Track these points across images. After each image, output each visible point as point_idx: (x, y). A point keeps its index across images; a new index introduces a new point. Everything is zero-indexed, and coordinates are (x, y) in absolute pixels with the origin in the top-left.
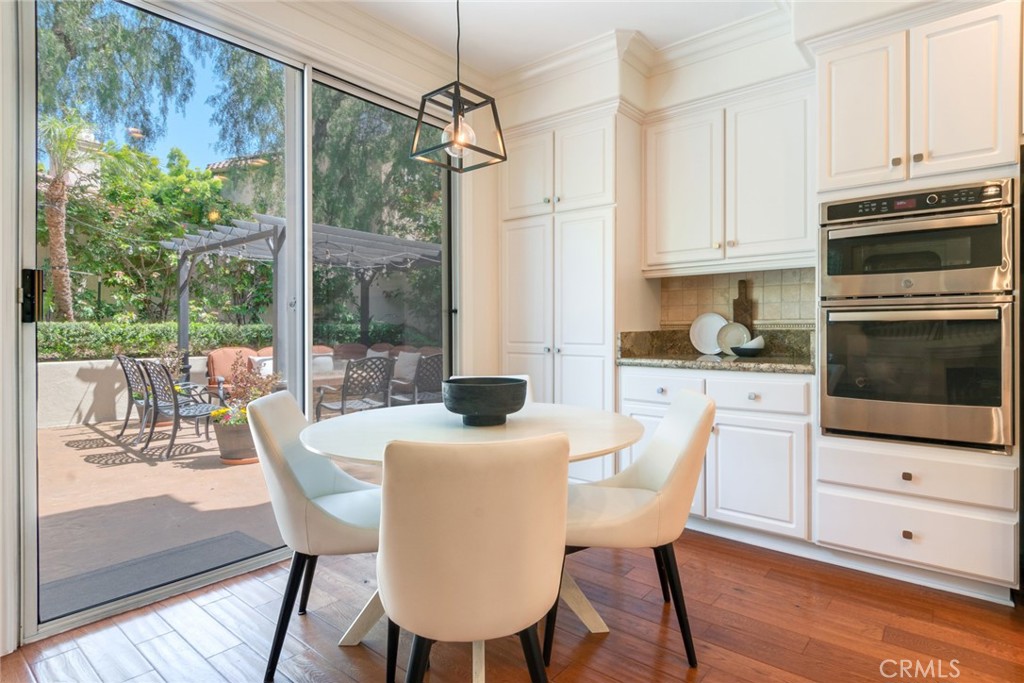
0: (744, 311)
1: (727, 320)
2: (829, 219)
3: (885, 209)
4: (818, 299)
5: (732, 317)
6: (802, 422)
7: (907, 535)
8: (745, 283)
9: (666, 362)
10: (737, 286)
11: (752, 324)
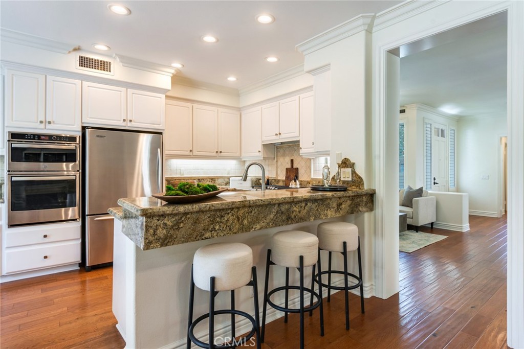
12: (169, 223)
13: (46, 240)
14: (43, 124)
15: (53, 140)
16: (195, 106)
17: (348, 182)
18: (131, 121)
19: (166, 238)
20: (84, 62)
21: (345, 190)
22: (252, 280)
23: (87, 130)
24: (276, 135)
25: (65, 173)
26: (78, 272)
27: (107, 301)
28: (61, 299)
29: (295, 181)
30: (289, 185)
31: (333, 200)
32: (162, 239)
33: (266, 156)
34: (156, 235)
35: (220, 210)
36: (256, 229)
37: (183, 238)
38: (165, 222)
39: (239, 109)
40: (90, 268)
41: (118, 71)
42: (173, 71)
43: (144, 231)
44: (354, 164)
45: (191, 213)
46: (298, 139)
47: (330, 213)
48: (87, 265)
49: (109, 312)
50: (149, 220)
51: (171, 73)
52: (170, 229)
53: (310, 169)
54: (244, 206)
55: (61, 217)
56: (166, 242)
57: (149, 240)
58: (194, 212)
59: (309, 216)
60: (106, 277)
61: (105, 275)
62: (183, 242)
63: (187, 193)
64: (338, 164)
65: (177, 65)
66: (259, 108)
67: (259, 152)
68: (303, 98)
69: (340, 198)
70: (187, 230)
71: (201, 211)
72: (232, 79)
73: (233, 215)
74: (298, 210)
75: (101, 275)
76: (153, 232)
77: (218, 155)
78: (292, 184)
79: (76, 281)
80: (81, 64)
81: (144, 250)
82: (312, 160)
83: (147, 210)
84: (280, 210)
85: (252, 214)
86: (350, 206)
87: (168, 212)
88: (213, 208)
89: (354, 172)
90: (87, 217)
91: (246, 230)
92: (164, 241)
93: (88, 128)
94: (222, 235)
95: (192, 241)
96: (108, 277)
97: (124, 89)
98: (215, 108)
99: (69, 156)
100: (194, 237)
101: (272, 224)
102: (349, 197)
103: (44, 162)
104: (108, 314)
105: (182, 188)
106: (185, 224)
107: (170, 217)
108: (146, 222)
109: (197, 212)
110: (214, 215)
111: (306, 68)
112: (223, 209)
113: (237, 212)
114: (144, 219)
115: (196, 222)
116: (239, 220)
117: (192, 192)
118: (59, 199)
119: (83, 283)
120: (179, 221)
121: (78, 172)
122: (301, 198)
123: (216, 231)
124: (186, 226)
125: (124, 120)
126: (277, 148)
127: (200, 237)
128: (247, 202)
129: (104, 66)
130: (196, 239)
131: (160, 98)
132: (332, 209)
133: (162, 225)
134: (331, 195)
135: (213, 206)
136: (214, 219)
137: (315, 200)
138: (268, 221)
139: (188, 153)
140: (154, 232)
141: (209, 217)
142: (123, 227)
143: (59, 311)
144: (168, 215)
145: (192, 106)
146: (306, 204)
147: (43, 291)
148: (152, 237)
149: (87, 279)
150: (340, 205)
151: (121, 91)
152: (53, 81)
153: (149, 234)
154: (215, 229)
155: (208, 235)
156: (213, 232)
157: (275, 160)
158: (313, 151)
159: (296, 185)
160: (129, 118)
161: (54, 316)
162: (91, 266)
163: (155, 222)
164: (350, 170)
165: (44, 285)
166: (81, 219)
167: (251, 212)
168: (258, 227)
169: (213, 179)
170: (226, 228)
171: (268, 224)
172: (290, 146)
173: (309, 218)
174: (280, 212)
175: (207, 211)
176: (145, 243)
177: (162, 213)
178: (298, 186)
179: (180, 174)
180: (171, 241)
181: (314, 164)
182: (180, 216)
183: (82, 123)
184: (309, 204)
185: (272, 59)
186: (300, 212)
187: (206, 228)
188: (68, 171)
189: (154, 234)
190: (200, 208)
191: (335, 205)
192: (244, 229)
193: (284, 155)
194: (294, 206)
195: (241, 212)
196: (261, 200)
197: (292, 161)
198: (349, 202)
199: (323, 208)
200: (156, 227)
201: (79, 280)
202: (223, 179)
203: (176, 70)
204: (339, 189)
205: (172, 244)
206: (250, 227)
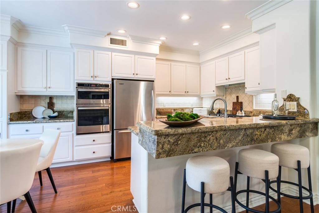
0: (51, 105)
1: (45, 108)
2: (78, 86)
3: (89, 86)
4: (75, 104)
5: (47, 107)
6: (71, 133)
7: (94, 152)
8: (51, 98)
9: (29, 122)
10: (49, 98)
11: (53, 109)
12: (172, 141)
13: (94, 143)
14: (93, 78)
15: (97, 87)
16: (173, 63)
17: (294, 113)
18: (137, 74)
19: (170, 151)
20: (113, 41)
21: (294, 119)
22: (230, 186)
23: (114, 80)
24: (227, 79)
25: (102, 105)
26: (109, 162)
27: (126, 183)
28: (102, 178)
29: (241, 111)
30: (237, 113)
31: (286, 127)
32: (167, 151)
33: (218, 94)
34: (164, 148)
35: (204, 132)
36: (229, 147)
37: (180, 151)
38: (169, 140)
39: (199, 64)
40: (116, 160)
41: (130, 45)
42: (160, 43)
43: (156, 146)
44: (299, 98)
45: (186, 134)
46: (244, 82)
47: (284, 137)
48: (115, 159)
49: (128, 190)
50: (159, 138)
51: (159, 44)
52: (172, 144)
53: (253, 103)
54: (222, 130)
55: (101, 130)
56: (170, 154)
57: (159, 152)
58: (187, 133)
59: (268, 139)
60: (125, 166)
61: (124, 165)
62: (180, 155)
63: (182, 119)
64: (283, 98)
65: (163, 38)
66: (213, 62)
67: (214, 91)
68: (248, 53)
69: (291, 125)
70: (183, 146)
71: (192, 133)
72: (196, 44)
73: (213, 136)
74: (259, 134)
75: (122, 165)
76: (161, 146)
77: (186, 94)
78: (239, 113)
79: (109, 167)
80: (111, 43)
81: (156, 158)
82: (254, 96)
83: (158, 131)
84: (246, 133)
85: (226, 136)
86: (299, 132)
87: (171, 133)
88: (200, 131)
89: (299, 105)
90: (114, 131)
91: (222, 148)
92: (168, 153)
93: (115, 79)
94: (206, 150)
95: (187, 154)
96: (126, 167)
97: (133, 56)
98: (184, 64)
99: (105, 96)
100: (187, 151)
101: (240, 144)
102: (298, 124)
103: (92, 99)
104: (127, 192)
105: (178, 116)
106: (181, 142)
107: (172, 137)
108: (157, 139)
109: (190, 134)
110: (201, 136)
111: (254, 29)
112: (206, 132)
113: (216, 134)
114: (156, 137)
115: (189, 140)
116: (217, 140)
117: (185, 119)
118: (99, 119)
119: (112, 169)
120: (178, 140)
121: (110, 105)
122: (262, 125)
123: (202, 147)
124: (182, 143)
125: (134, 74)
126: (226, 88)
127: (191, 151)
128: (223, 127)
129: (122, 43)
130: (189, 153)
131: (153, 59)
132: (285, 134)
133: (167, 142)
134: (285, 123)
135: (200, 129)
136: (201, 139)
137: (272, 126)
138: (237, 142)
139: (168, 93)
140: (163, 146)
141: (197, 137)
142: (140, 140)
143: (101, 186)
144: (172, 135)
145: (171, 64)
146: (265, 130)
147: (93, 172)
148: (161, 150)
149: (115, 166)
150: (291, 130)
151: (132, 57)
152: (97, 53)
153: (159, 148)
154: (201, 146)
155: (196, 150)
156: (200, 148)
157: (225, 97)
158: (260, 90)
159: (242, 113)
160: (136, 73)
161: (99, 189)
162: (117, 159)
163: (163, 139)
164: (295, 103)
165: (93, 168)
166: (111, 131)
167: (226, 134)
168: (230, 145)
169: (182, 109)
170: (208, 145)
171: (237, 143)
172: (236, 87)
173: (267, 140)
174: (246, 135)
175: (195, 133)
176: (157, 154)
177: (167, 133)
178: (243, 115)
179: (163, 106)
180: (173, 153)
181: (255, 99)
182: (178, 136)
183: (112, 77)
184: (267, 129)
185: (226, 27)
186: (260, 135)
187: (195, 145)
188: (104, 104)
189: (162, 148)
190: (192, 131)
191: (287, 131)
192: (221, 147)
193: (231, 94)
194: (256, 131)
195: (218, 134)
196: (234, 126)
197: (237, 97)
198: (298, 129)
199: (278, 133)
200: (164, 143)
201: (111, 167)
202: (189, 109)
203: (162, 42)
204: (288, 118)
205: (173, 155)
206: (225, 145)
